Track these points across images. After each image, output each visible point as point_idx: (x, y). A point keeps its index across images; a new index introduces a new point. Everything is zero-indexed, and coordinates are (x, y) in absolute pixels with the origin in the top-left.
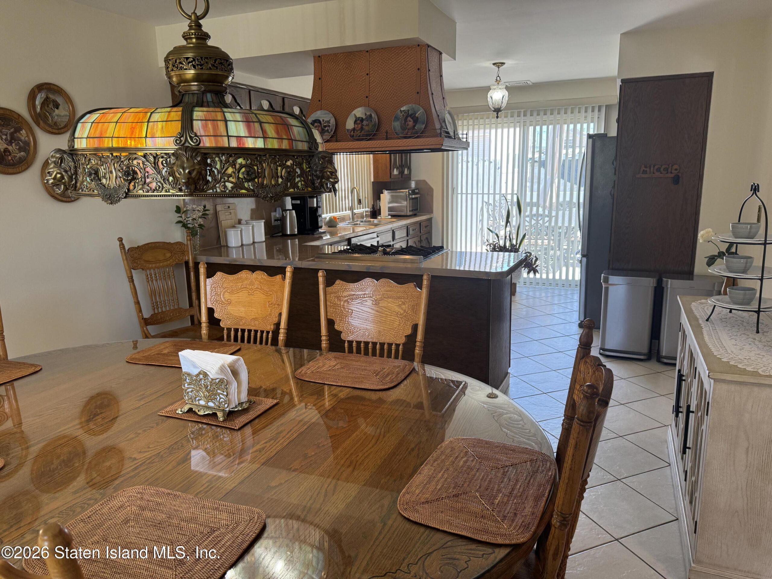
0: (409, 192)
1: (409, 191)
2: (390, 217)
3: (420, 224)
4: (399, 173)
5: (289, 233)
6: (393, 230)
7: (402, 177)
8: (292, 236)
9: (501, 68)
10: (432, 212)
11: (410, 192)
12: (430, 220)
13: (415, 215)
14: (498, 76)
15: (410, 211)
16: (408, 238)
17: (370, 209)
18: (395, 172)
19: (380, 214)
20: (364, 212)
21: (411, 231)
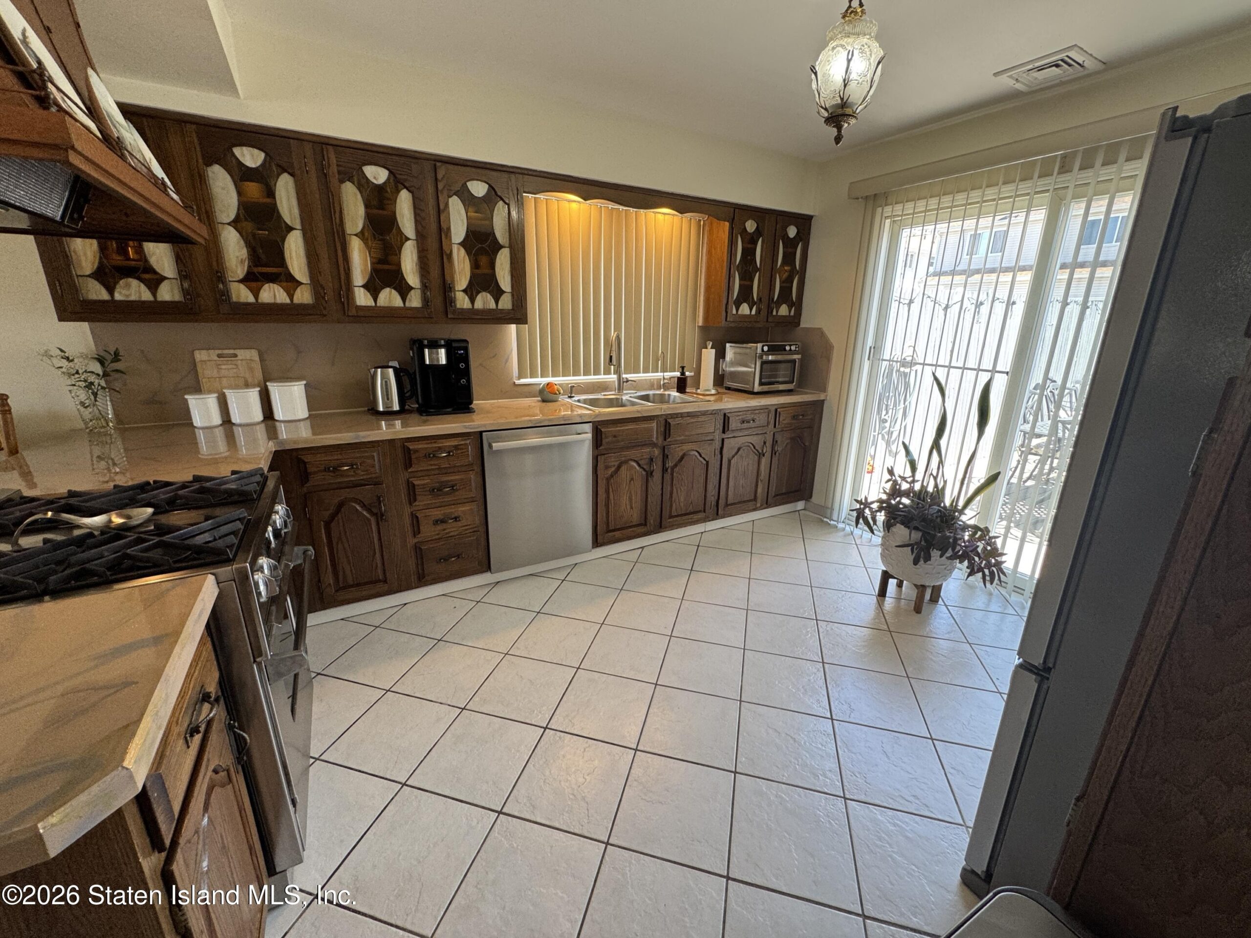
0: (763, 350)
1: (763, 346)
3: (780, 410)
4: (759, 311)
5: (381, 409)
7: (768, 320)
8: (388, 414)
10: (824, 389)
11: (766, 348)
12: (818, 406)
13: (789, 392)
15: (761, 384)
16: (724, 436)
17: (678, 374)
18: (745, 309)
19: (697, 385)
20: (661, 379)
21: (734, 424)
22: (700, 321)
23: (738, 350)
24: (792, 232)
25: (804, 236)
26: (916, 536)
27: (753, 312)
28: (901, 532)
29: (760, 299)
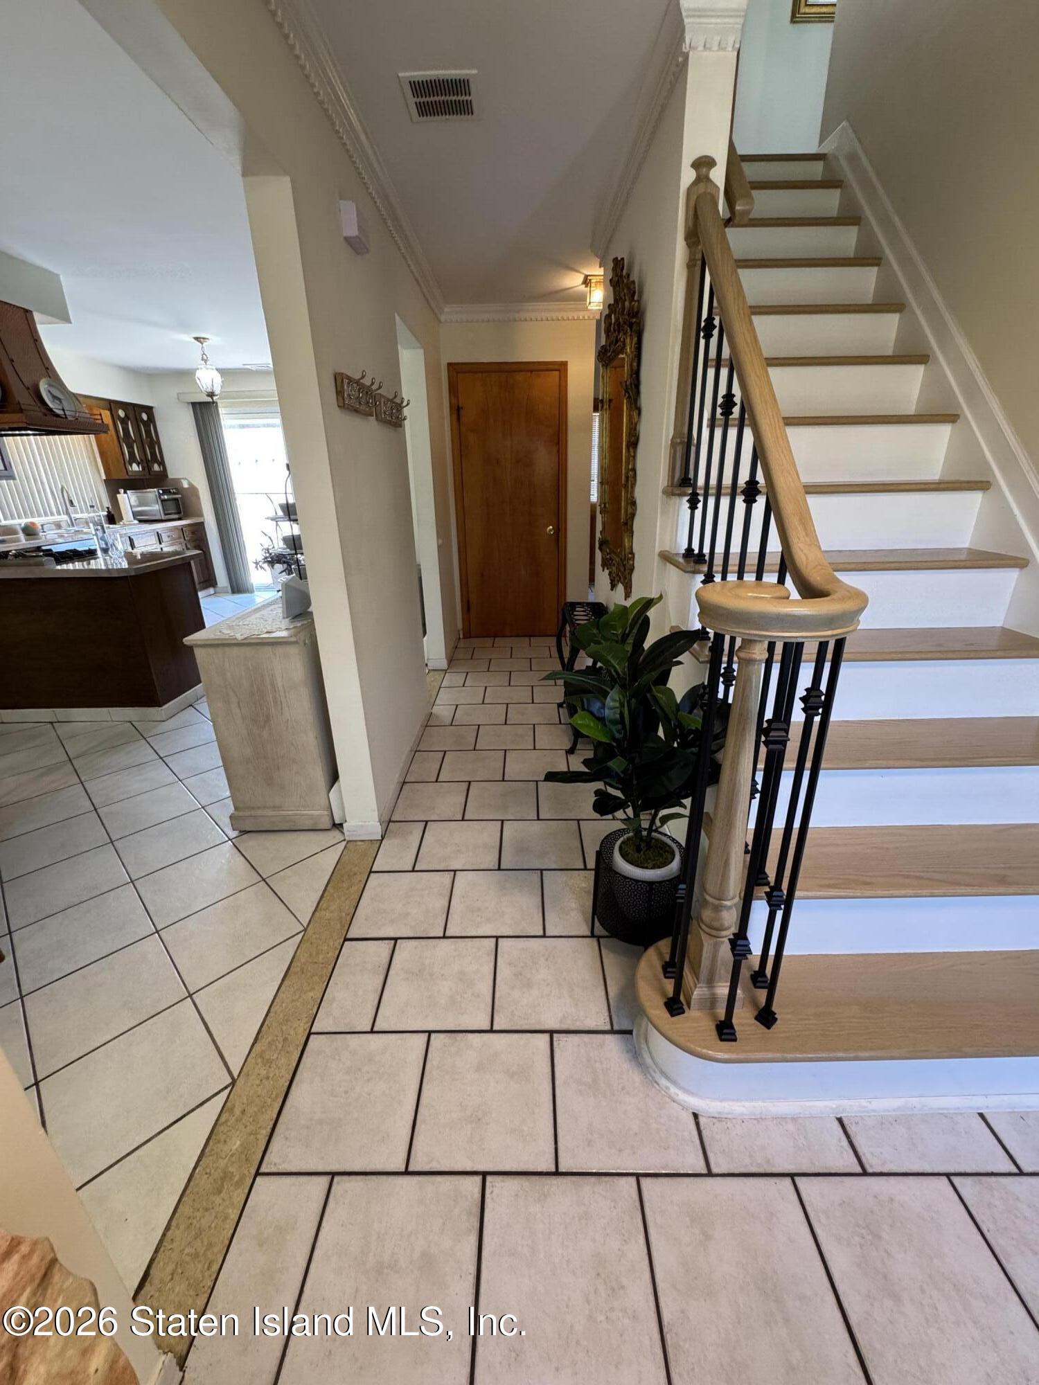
0: (159, 493)
1: (158, 490)
2: (136, 522)
3: (182, 529)
4: (144, 468)
6: (129, 537)
7: (150, 474)
9: (205, 344)
10: (202, 516)
11: (161, 492)
12: (201, 525)
13: (180, 519)
14: (204, 354)
15: (164, 515)
16: (162, 546)
17: (106, 513)
18: (135, 467)
19: (122, 519)
20: (94, 517)
21: (165, 537)
22: (104, 477)
23: (139, 494)
24: (145, 417)
25: (151, 419)
26: (285, 566)
27: (141, 469)
28: (279, 567)
29: (142, 460)
